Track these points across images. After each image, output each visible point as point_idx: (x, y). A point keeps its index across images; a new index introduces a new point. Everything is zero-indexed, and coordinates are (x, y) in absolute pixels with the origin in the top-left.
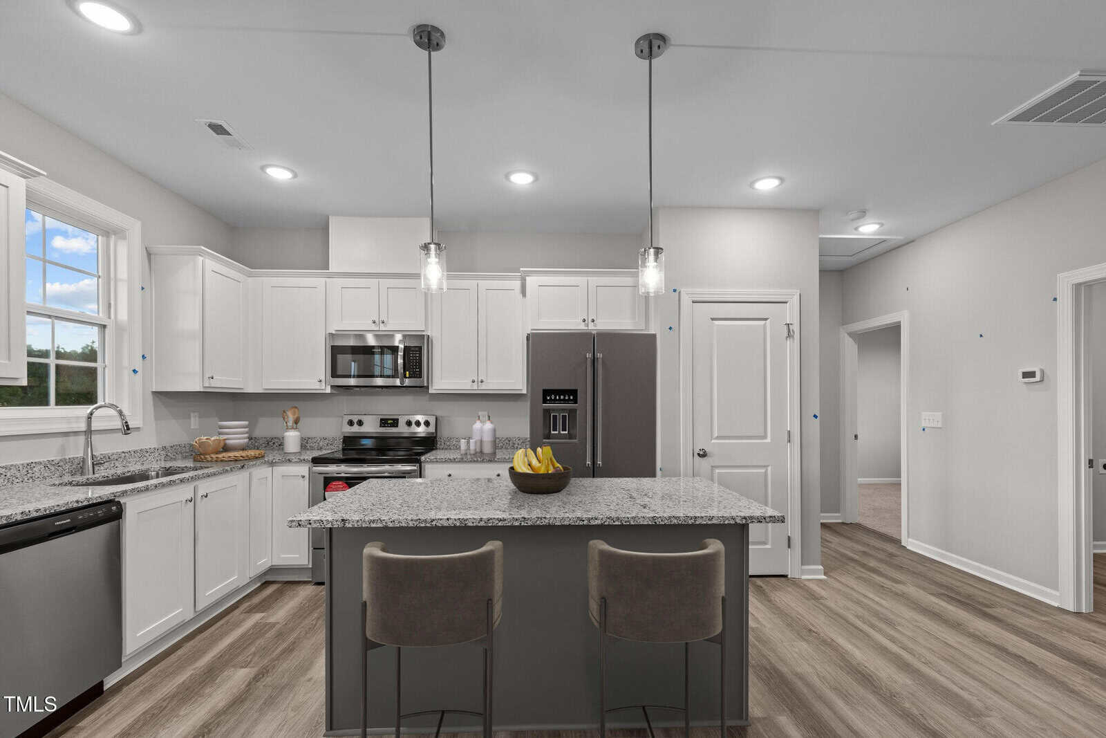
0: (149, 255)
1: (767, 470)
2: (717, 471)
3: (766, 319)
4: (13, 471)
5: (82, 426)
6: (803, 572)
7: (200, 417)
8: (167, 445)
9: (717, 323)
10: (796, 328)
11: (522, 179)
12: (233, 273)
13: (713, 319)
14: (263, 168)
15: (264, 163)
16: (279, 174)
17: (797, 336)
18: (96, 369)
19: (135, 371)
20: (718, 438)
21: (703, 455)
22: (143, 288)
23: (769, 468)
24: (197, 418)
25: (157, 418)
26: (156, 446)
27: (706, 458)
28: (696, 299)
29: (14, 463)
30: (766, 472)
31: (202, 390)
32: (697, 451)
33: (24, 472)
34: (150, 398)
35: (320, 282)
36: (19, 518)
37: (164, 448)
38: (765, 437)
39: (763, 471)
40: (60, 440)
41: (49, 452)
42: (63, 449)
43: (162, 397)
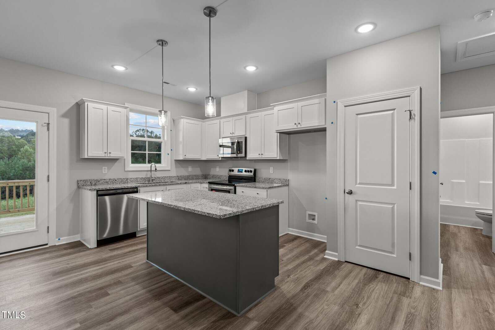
0: (174, 120)
1: (394, 206)
2: (359, 203)
3: (394, 109)
4: (133, 179)
5: (149, 169)
6: (421, 280)
7: (192, 168)
8: (179, 176)
9: (359, 116)
10: (416, 112)
11: (251, 69)
12: (196, 122)
13: (357, 114)
14: (187, 88)
15: (187, 87)
16: (192, 89)
17: (417, 118)
18: (161, 154)
19: (168, 154)
20: (360, 184)
21: (350, 193)
22: (171, 130)
23: (396, 206)
24: (191, 168)
25: (176, 167)
26: (175, 175)
27: (352, 195)
28: (346, 105)
29: (133, 177)
30: (393, 208)
31: (183, 159)
32: (347, 191)
33: (135, 180)
34: (174, 162)
35: (218, 121)
36: (108, 189)
37: (178, 176)
38: (392, 185)
39: (391, 206)
40: (146, 172)
41: (143, 175)
42: (147, 175)
43: (177, 161)
